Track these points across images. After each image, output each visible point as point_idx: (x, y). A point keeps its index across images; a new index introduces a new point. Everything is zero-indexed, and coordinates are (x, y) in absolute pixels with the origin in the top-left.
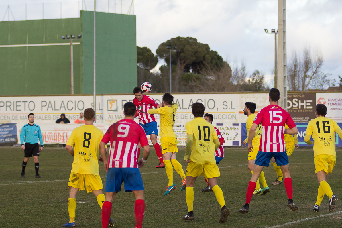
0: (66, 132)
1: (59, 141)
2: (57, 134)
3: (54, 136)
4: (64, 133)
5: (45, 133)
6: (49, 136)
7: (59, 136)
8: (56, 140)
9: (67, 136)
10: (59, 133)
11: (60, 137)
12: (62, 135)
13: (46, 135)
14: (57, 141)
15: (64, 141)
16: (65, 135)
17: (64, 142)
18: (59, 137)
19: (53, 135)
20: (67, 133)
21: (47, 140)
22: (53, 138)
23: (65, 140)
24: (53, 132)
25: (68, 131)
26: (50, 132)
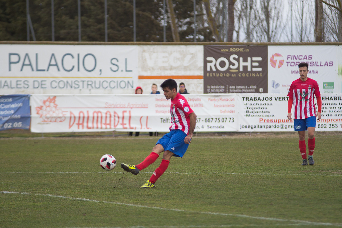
0: (128, 110)
1: (115, 126)
2: (113, 114)
3: (106, 117)
4: (124, 112)
5: (88, 112)
6: (95, 118)
7: (115, 116)
8: (110, 124)
9: (130, 117)
10: (115, 113)
11: (117, 119)
12: (121, 115)
13: (91, 115)
14: (113, 127)
15: (125, 126)
16: (127, 115)
17: (126, 128)
18: (115, 119)
19: (104, 115)
20: (130, 112)
21: (90, 125)
22: (104, 121)
23: (125, 124)
24: (104, 111)
25: (132, 108)
26: (97, 110)
